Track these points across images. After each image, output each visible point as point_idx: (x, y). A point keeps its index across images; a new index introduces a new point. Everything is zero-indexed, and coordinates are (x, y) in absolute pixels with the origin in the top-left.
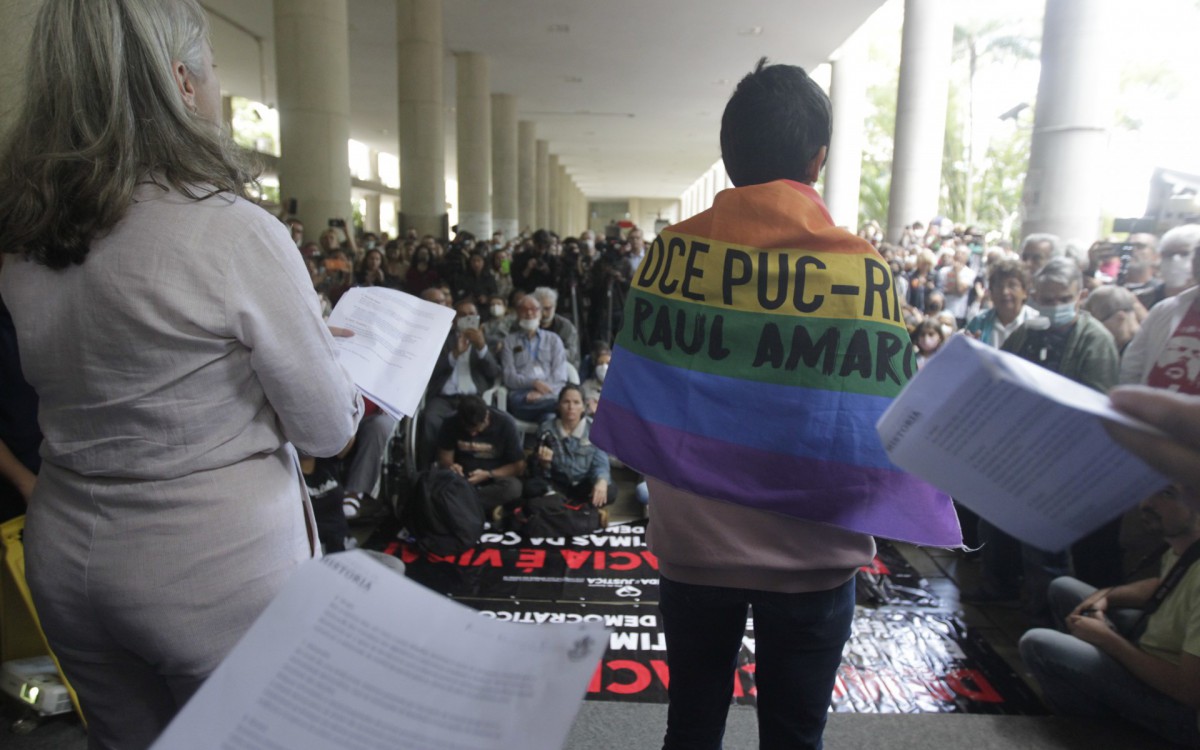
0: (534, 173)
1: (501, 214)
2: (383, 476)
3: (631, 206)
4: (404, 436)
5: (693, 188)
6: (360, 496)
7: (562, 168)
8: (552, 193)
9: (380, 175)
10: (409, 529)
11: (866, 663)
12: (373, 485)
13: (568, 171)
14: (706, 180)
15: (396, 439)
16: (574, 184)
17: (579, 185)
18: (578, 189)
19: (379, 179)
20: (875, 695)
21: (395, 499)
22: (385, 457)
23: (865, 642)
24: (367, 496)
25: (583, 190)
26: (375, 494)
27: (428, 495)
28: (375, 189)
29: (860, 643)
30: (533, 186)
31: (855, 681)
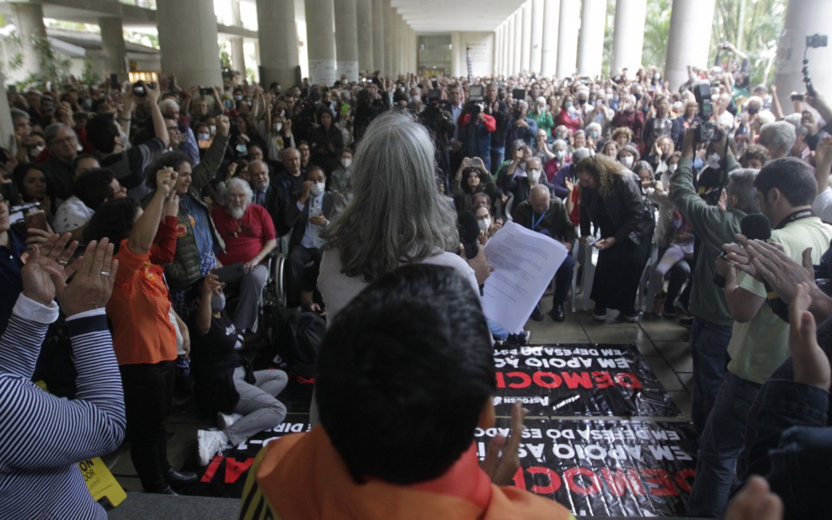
0: (370, 19)
1: (344, 57)
2: (260, 315)
3: (453, 39)
4: (274, 282)
5: (506, 22)
6: (244, 331)
7: (394, 9)
8: (387, 33)
9: (242, 20)
10: (280, 356)
11: (618, 465)
12: (253, 324)
13: (399, 11)
14: (516, 16)
15: (268, 285)
16: (405, 21)
17: (408, 23)
18: (409, 26)
19: (241, 23)
20: (621, 490)
21: (270, 331)
22: (261, 301)
23: (619, 447)
24: (249, 331)
25: (412, 27)
26: (255, 329)
27: (295, 333)
28: (238, 32)
29: (615, 448)
30: (370, 30)
31: (609, 480)
